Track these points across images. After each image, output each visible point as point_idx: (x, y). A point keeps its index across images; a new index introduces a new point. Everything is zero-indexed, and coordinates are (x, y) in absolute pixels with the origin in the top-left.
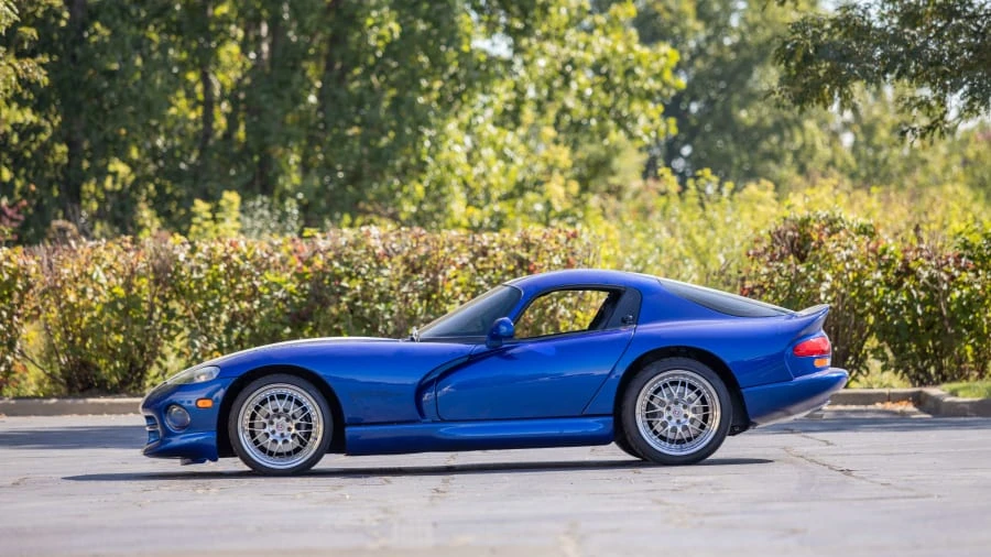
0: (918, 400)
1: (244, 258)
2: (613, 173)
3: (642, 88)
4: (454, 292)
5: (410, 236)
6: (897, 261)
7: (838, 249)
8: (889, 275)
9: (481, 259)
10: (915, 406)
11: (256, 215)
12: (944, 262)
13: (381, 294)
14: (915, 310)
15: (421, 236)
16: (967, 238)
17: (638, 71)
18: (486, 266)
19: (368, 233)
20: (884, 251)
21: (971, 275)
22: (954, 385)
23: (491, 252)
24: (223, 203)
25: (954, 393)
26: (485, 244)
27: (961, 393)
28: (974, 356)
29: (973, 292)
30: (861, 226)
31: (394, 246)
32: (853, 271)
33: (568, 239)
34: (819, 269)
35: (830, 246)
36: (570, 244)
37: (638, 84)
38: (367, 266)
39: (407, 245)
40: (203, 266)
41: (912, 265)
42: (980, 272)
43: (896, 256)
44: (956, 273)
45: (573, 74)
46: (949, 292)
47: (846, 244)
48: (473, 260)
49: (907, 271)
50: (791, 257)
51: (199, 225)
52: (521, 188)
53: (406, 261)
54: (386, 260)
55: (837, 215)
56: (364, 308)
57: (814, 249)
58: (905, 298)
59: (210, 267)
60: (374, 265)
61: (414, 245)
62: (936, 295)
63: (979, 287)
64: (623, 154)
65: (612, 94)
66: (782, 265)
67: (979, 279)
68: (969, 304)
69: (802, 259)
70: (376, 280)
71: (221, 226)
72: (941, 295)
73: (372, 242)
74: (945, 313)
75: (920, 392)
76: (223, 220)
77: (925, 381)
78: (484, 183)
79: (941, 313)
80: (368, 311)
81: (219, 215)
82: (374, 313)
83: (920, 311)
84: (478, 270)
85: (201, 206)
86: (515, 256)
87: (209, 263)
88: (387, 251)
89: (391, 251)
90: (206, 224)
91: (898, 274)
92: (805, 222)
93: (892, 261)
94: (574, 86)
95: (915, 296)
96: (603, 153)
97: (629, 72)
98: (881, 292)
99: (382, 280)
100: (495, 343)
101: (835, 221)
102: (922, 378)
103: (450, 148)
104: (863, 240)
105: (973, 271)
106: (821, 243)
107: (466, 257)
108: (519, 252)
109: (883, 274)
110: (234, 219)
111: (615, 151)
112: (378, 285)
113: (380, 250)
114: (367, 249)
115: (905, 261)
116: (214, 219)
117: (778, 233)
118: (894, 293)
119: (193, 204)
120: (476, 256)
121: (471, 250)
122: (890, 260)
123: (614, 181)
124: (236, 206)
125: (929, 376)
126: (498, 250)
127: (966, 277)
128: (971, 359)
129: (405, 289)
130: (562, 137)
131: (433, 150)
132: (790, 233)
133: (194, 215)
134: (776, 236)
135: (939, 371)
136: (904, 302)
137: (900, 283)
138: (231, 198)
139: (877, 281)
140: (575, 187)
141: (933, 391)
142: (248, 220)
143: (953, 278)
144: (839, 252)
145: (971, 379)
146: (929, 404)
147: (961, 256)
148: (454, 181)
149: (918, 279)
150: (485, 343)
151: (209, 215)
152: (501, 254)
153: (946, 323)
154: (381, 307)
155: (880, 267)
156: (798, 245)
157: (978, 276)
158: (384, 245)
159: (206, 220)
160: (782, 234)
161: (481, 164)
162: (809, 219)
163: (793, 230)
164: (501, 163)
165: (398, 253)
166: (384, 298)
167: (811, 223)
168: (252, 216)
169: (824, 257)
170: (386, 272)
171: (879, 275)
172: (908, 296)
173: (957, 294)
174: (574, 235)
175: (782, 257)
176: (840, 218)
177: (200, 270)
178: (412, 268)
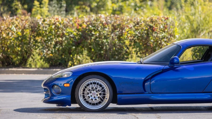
1: (60, 24)
4: (128, 36)
5: (114, 18)
9: (137, 26)
13: (105, 36)
15: (118, 18)
18: (139, 28)
19: (101, 16)
23: (140, 23)
26: (139, 21)
36: (166, 21)
38: (100, 27)
39: (113, 21)
48: (134, 26)
53: (113, 26)
54: (106, 25)
56: (99, 41)
60: (103, 27)
61: (116, 21)
70: (103, 32)
73: (102, 20)
76: (43, 7)
80: (100, 42)
81: (42, 6)
82: (102, 42)
84: (136, 29)
86: (148, 25)
87: (49, 25)
89: (108, 22)
90: (38, 9)
99: (105, 32)
100: (172, 65)
107: (132, 25)
108: (149, 23)
112: (104, 34)
113: (104, 22)
114: (100, 22)
116: (40, 7)
121: (134, 23)
126: (142, 23)
129: (112, 35)
133: (34, 6)
150: (168, 65)
151: (39, 6)
154: (105, 41)
158: (106, 20)
159: (38, 7)
165: (110, 23)
166: (106, 38)
170: (106, 29)
174: (167, 19)
177: (46, 27)
178: (114, 28)
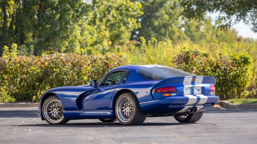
0: (221, 104)
1: (25, 62)
2: (121, 39)
3: (131, 14)
4: (86, 72)
5: (73, 56)
6: (215, 64)
7: (198, 60)
8: (212, 68)
9: (94, 63)
10: (220, 106)
11: (22, 50)
12: (228, 64)
14: (220, 78)
15: (76, 56)
16: (235, 57)
17: (130, 9)
18: (95, 65)
19: (61, 55)
20: (211, 61)
21: (236, 68)
22: (232, 100)
23: (97, 61)
24: (12, 47)
25: (232, 102)
26: (95, 58)
27: (234, 102)
28: (236, 92)
29: (237, 73)
30: (204, 54)
31: (69, 59)
32: (202, 67)
33: (119, 57)
34: (192, 66)
35: (195, 59)
37: (130, 13)
38: (61, 65)
39: (72, 59)
40: (13, 65)
41: (219, 65)
42: (239, 67)
43: (215, 63)
44: (232, 67)
45: (111, 10)
46: (230, 73)
47: (200, 59)
48: (91, 63)
49: (218, 67)
50: (184, 63)
51: (5, 53)
52: (96, 43)
53: (72, 63)
54: (66, 63)
55: (197, 51)
56: (60, 77)
57: (191, 60)
58: (217, 75)
59: (15, 65)
60: (63, 65)
61: (74, 59)
62: (226, 74)
63: (238, 72)
64: (124, 33)
65: (122, 16)
66: (181, 65)
67: (239, 69)
68: (235, 76)
69: (187, 63)
70: (63, 69)
71: (11, 53)
72: (227, 74)
73: (62, 58)
74: (228, 79)
75: (221, 102)
77: (222, 99)
78: (85, 41)
79: (227, 79)
81: (11, 50)
82: (63, 79)
83: (221, 78)
84: (93, 66)
85: (6, 47)
86: (104, 62)
87: (14, 63)
88: (67, 60)
89: (68, 61)
90: (7, 53)
91: (215, 67)
92: (188, 53)
93: (214, 64)
94: (111, 13)
95: (220, 74)
96: (118, 33)
97: (127, 10)
98: (210, 73)
99: (65, 69)
101: (197, 52)
102: (222, 98)
103: (76, 31)
104: (205, 58)
105: (237, 67)
106: (193, 59)
107: (89, 62)
108: (105, 61)
109: (210, 68)
110: (15, 51)
111: (122, 32)
112: (64, 70)
113: (64, 60)
114: (61, 60)
115: (217, 64)
116: (10, 52)
117: (180, 56)
118: (214, 73)
119: (4, 47)
120: (92, 62)
121: (91, 60)
122: (213, 63)
123: (121, 41)
124: (16, 48)
125: (223, 97)
126: (99, 60)
127: (234, 68)
128: (236, 93)
129: (72, 72)
130: (107, 28)
131: (71, 31)
132: (184, 56)
133: (4, 50)
134: (179, 57)
135: (227, 96)
136: (217, 76)
137: (216, 70)
138: (15, 45)
139: (209, 70)
140: (110, 43)
141: (226, 102)
142: (19, 52)
143: (231, 69)
144: (198, 61)
145: (236, 98)
146: (224, 105)
147: (233, 63)
148: (77, 41)
149: (220, 69)
151: (8, 50)
152: (99, 61)
153: (229, 82)
154: (65, 77)
155: (210, 66)
156: (186, 59)
157: (238, 68)
158: (66, 59)
159: (7, 51)
160: (181, 56)
161: (84, 36)
162: (189, 51)
163: (184, 55)
164: (90, 36)
165: (70, 61)
166: (66, 74)
167: (190, 53)
168: (20, 51)
169: (193, 63)
170: (66, 67)
171: (209, 68)
172: (218, 74)
173: (232, 74)
174: (121, 56)
175: (181, 63)
176: (198, 51)
177: (12, 66)
178: (74, 65)
